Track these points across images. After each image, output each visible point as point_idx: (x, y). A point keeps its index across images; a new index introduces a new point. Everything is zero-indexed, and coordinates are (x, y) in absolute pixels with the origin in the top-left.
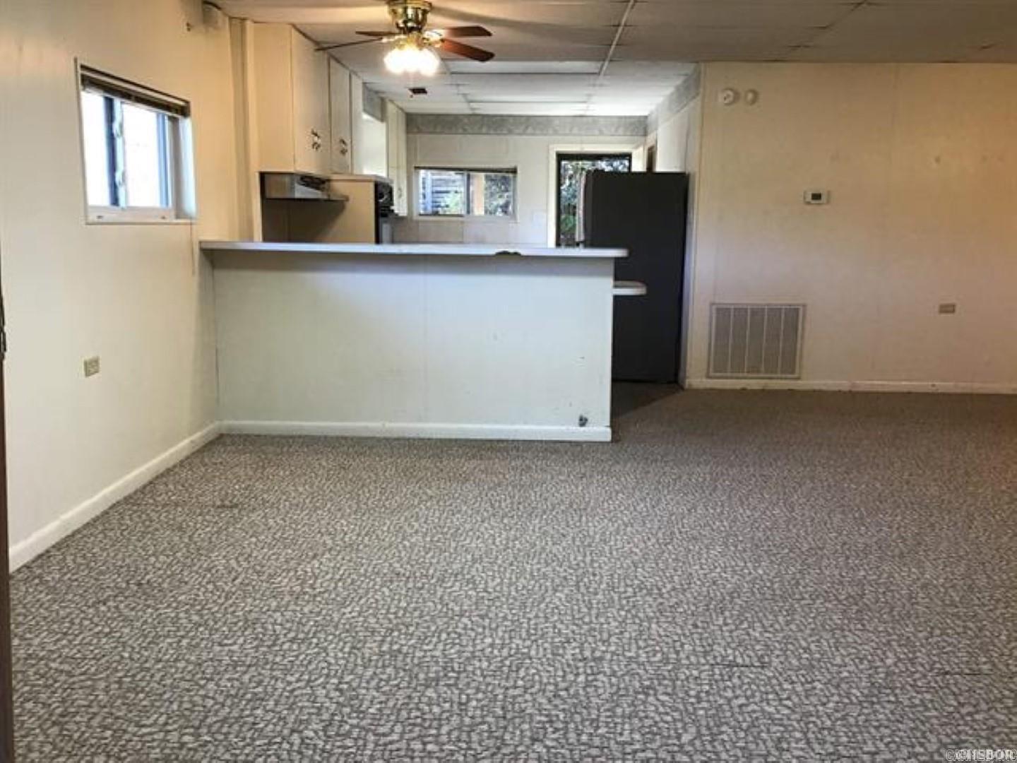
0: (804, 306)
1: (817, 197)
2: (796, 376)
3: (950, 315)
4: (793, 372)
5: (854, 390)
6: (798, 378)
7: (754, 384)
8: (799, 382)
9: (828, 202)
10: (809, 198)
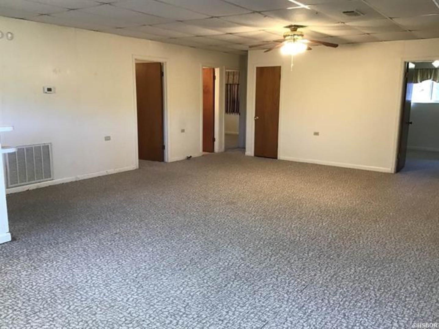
0: (51, 143)
1: (49, 90)
2: (51, 178)
3: (109, 141)
4: (50, 177)
5: (78, 180)
6: (53, 180)
7: (32, 186)
8: (54, 181)
9: (55, 92)
10: (46, 90)
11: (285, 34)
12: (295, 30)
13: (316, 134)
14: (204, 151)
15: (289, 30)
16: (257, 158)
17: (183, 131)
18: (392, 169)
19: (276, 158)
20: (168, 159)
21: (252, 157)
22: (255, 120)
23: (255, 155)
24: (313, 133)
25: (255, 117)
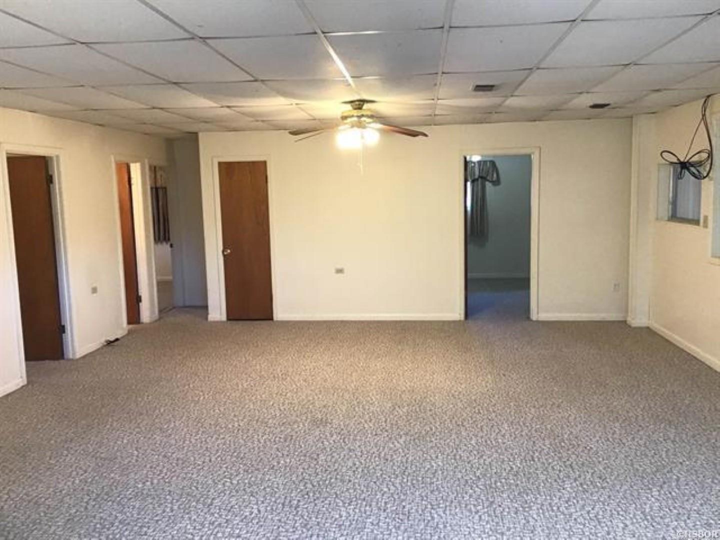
11: (345, 114)
12: (360, 108)
13: (340, 271)
14: (129, 323)
15: (349, 107)
16: (235, 322)
17: (94, 290)
18: (460, 314)
19: (271, 319)
20: (74, 354)
21: (222, 322)
22: (224, 256)
23: (229, 319)
24: (334, 271)
25: (223, 252)
